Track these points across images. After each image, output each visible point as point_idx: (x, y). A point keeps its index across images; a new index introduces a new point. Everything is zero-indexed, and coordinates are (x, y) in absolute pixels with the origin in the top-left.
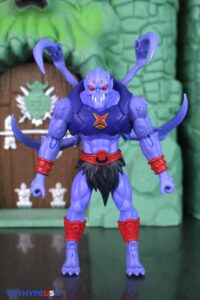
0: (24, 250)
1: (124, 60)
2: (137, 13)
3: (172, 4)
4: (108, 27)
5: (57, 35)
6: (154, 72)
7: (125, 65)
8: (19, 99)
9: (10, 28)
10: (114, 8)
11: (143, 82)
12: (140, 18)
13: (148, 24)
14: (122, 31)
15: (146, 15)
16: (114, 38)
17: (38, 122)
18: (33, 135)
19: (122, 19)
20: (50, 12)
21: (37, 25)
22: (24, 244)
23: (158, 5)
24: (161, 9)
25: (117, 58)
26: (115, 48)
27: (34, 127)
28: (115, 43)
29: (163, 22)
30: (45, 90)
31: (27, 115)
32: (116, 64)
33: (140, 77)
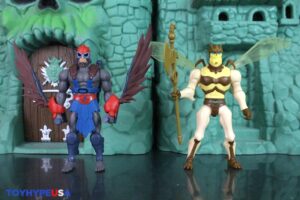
0: (46, 170)
1: (112, 43)
2: (120, 13)
3: (146, 9)
4: (100, 22)
5: (64, 26)
6: (132, 51)
7: (112, 47)
8: (43, 70)
9: (34, 22)
10: (105, 10)
11: (124, 58)
12: (122, 16)
13: (128, 20)
14: (110, 25)
15: (126, 14)
16: (104, 29)
17: (55, 85)
18: (52, 93)
19: (110, 17)
20: (60, 12)
21: (51, 21)
22: (46, 165)
23: (135, 8)
24: (136, 10)
25: (107, 42)
26: (105, 36)
27: (52, 88)
28: (105, 32)
29: (139, 19)
30: (60, 64)
31: (48, 80)
32: (106, 46)
33: (122, 54)
